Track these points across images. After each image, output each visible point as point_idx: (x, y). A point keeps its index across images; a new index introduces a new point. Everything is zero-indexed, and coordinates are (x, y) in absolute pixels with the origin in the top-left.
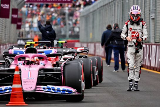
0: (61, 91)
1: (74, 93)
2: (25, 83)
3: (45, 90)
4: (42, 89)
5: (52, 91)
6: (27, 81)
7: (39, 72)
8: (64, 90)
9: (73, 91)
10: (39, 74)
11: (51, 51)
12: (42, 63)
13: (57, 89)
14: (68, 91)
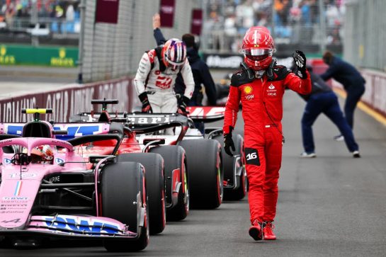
0: (91, 229)
1: (122, 232)
2: (5, 209)
3: (50, 227)
4: (45, 224)
5: (67, 227)
6: (10, 204)
7: (43, 182)
8: (97, 227)
9: (119, 228)
10: (41, 187)
11: (96, 128)
12: (59, 159)
13: (79, 223)
14: (106, 228)
